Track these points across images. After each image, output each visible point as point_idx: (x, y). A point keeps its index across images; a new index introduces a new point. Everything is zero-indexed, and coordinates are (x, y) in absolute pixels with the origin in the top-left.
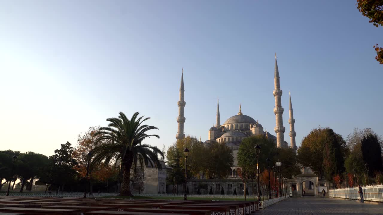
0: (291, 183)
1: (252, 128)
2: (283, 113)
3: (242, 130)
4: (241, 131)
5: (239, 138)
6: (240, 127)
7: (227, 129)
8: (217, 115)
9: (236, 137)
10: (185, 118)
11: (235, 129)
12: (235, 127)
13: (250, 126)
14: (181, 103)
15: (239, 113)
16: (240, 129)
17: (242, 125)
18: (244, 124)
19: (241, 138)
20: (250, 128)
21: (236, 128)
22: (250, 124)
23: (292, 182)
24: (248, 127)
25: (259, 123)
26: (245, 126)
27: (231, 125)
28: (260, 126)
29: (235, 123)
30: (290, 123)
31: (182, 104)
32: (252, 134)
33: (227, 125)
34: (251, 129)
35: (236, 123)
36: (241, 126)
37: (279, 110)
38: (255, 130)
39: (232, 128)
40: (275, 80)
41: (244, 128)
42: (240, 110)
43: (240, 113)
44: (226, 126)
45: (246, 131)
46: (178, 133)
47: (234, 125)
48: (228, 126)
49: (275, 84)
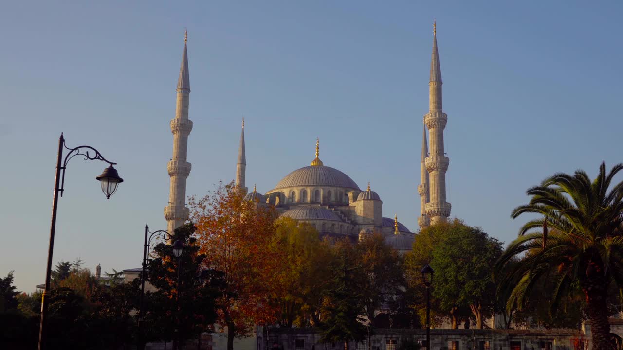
0: (572, 337)
1: (357, 202)
2: (446, 169)
3: (331, 206)
4: (327, 208)
5: (330, 225)
6: (324, 198)
7: (291, 200)
8: (240, 162)
9: (322, 222)
10: (190, 165)
11: (312, 202)
12: (312, 197)
13: (350, 195)
14: (181, 125)
15: (315, 161)
16: (323, 201)
17: (329, 192)
18: (333, 190)
19: (333, 225)
20: (349, 200)
21: (314, 199)
22: (349, 191)
23: (574, 335)
24: (344, 197)
25: (372, 190)
26: (336, 195)
27: (301, 191)
28: (374, 198)
29: (311, 186)
30: (421, 194)
31: (184, 127)
32: (356, 216)
33: (289, 189)
34: (352, 204)
35: (313, 186)
36: (327, 195)
37: (441, 162)
38: (364, 206)
39: (302, 198)
40: (432, 87)
41: (333, 199)
42: (318, 154)
43: (318, 160)
44: (286, 193)
45: (339, 208)
46: (170, 205)
47: (309, 190)
48: (293, 193)
49: (431, 98)
